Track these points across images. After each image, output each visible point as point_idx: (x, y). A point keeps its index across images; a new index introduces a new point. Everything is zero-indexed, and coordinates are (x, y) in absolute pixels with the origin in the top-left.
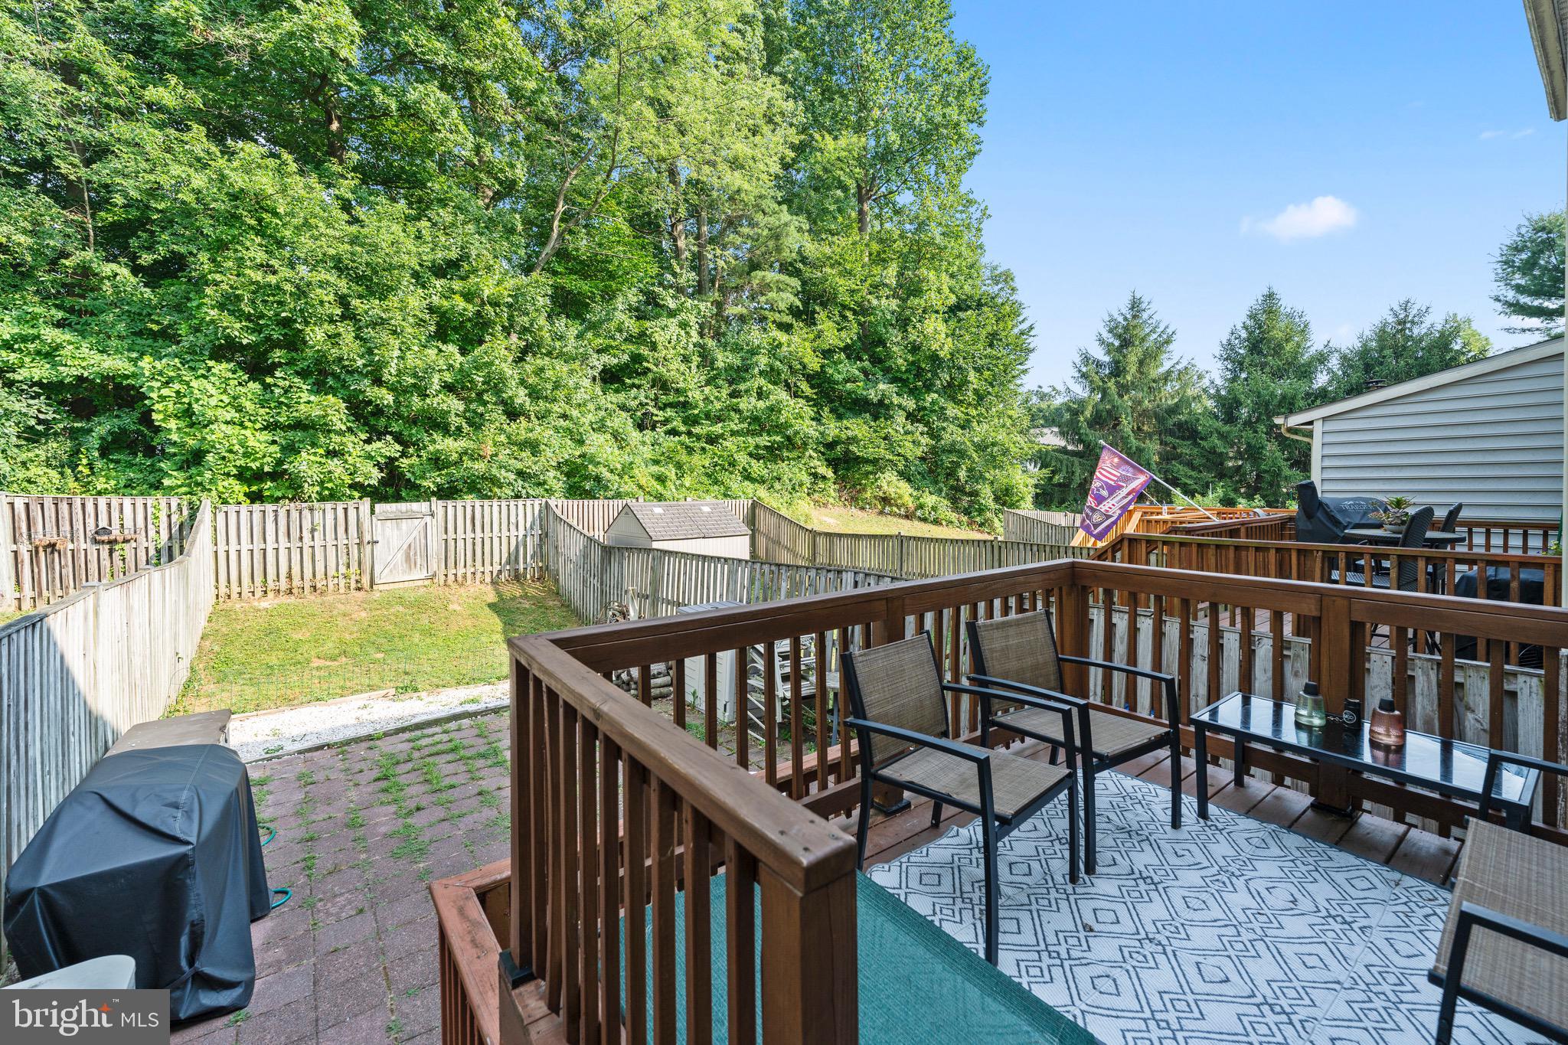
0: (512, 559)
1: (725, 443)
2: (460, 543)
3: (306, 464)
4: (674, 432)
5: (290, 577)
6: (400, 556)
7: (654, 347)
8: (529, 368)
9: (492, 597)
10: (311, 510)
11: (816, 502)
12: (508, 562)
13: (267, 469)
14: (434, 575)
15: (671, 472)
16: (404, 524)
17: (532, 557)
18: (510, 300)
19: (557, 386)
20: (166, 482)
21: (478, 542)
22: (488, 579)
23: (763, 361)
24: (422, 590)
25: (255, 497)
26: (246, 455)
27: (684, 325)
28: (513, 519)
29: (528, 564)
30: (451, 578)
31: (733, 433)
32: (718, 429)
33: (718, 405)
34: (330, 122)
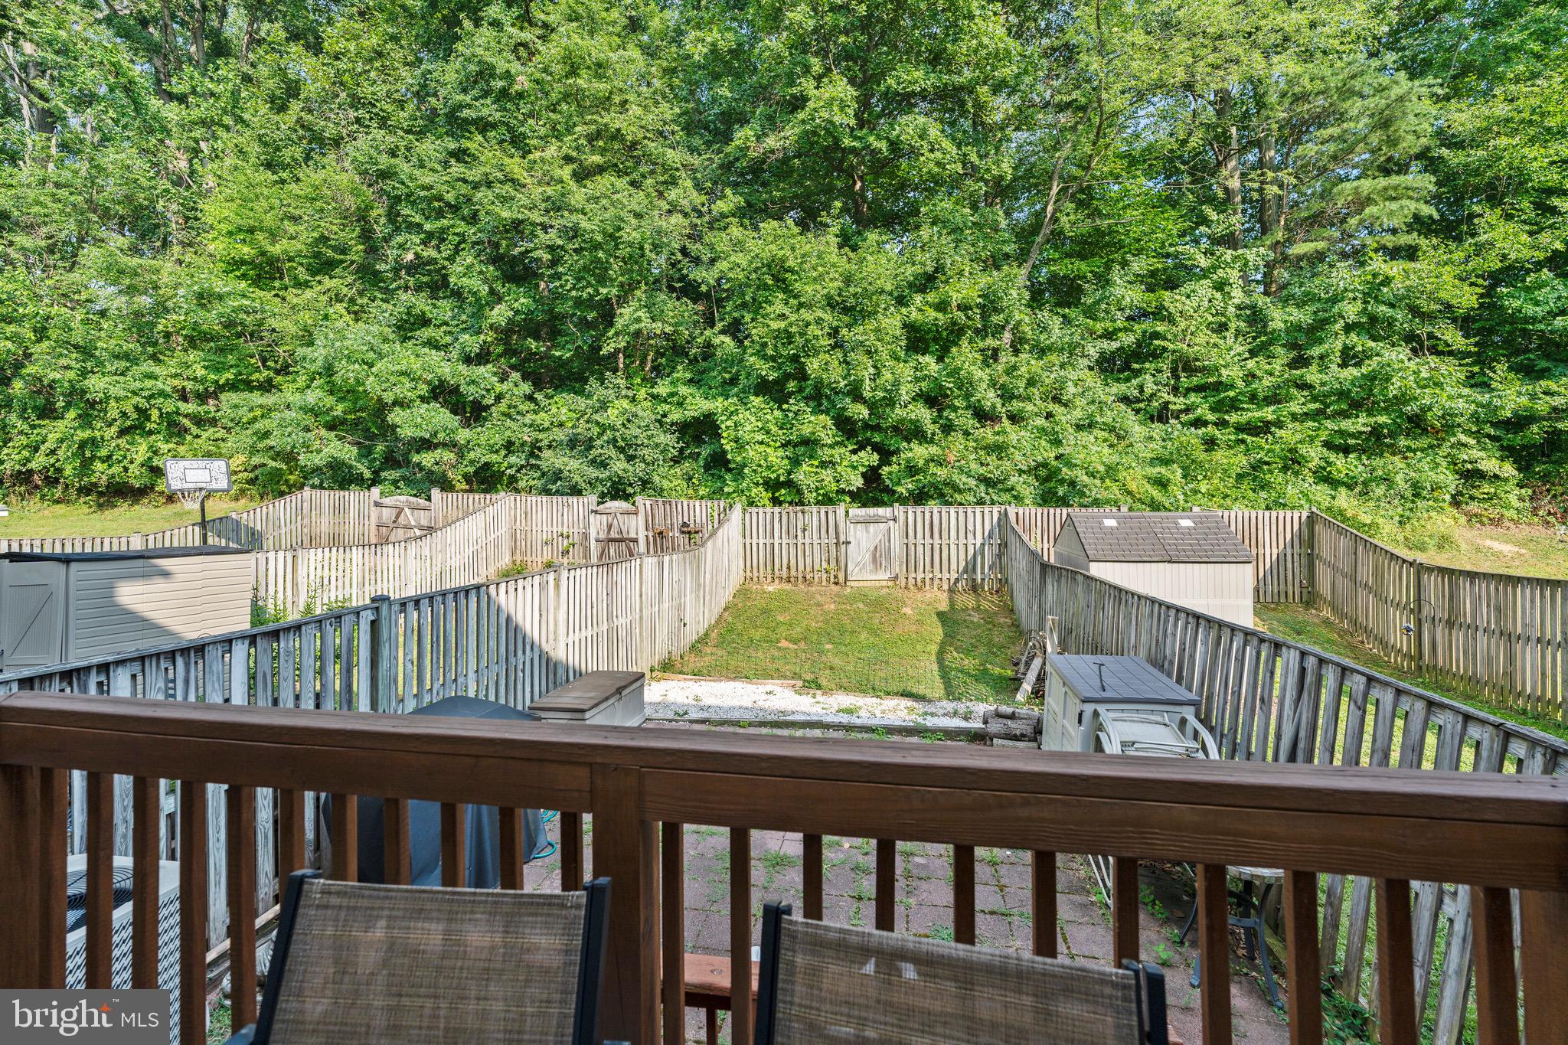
0: (970, 568)
1: (1279, 433)
2: (920, 548)
3: (804, 475)
4: (1199, 423)
5: (789, 568)
6: (868, 557)
7: (1170, 320)
8: (1000, 368)
9: (944, 606)
10: (803, 512)
11: (1471, 517)
12: (965, 571)
13: (782, 479)
14: (897, 577)
15: (1175, 474)
16: (872, 527)
17: (990, 568)
18: (980, 300)
19: (1031, 382)
20: (726, 490)
21: (937, 548)
22: (946, 587)
23: (1351, 310)
24: (885, 590)
25: (776, 501)
26: (769, 468)
27: (1220, 286)
28: (970, 527)
29: (985, 573)
30: (911, 581)
31: (1294, 417)
32: (1269, 413)
33: (1267, 382)
34: (855, 183)
